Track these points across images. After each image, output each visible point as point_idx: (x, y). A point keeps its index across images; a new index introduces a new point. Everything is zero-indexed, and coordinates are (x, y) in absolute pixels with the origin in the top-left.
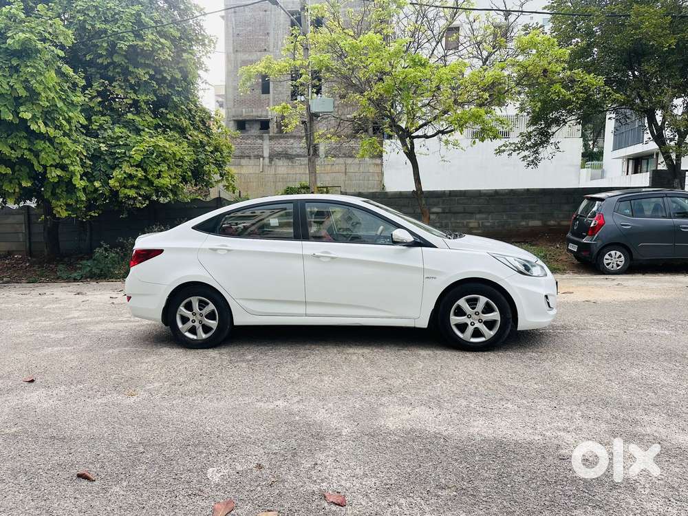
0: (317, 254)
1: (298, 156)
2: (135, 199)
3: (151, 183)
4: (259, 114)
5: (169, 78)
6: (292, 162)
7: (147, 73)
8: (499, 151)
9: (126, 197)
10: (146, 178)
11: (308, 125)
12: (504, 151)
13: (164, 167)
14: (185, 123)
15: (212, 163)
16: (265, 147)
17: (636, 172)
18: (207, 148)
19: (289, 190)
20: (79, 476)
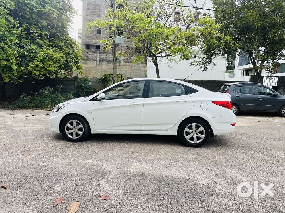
1: (112, 61)
2: (39, 75)
3: (46, 69)
4: (96, 42)
5: (56, 25)
6: (109, 64)
7: (47, 22)
8: (192, 64)
9: (35, 75)
10: (44, 67)
11: (114, 49)
12: (193, 64)
13: (52, 63)
14: (62, 45)
15: (73, 62)
16: (98, 56)
17: (246, 75)
18: (71, 56)
19: (106, 75)
20: (2, 187)
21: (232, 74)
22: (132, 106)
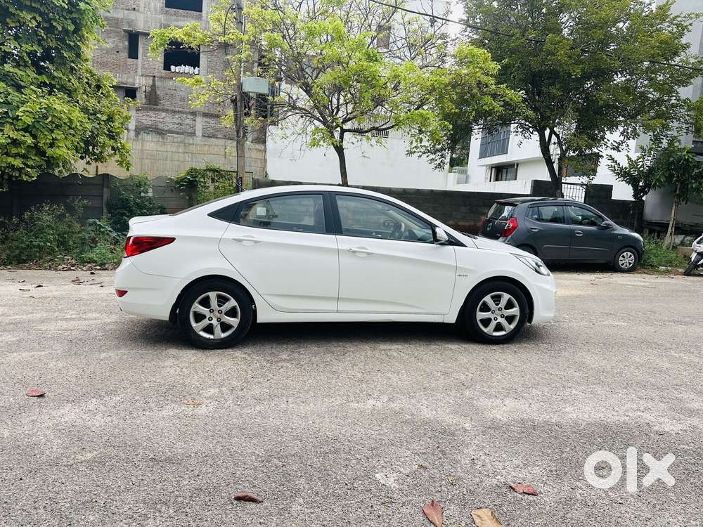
0: (353, 249)
1: (171, 132)
2: (20, 170)
3: (42, 153)
4: (124, 80)
5: (60, 29)
6: (163, 138)
7: (34, 18)
8: (410, 152)
9: (9, 167)
10: (36, 147)
11: (238, 104)
13: (58, 134)
14: (75, 84)
15: (106, 134)
17: (497, 180)
18: (99, 116)
19: (193, 172)
20: (238, 499)
21: (463, 177)
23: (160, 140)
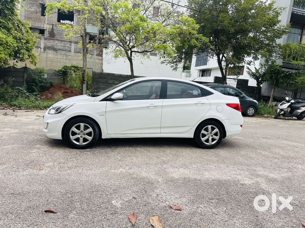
1: (60, 50)
4: (39, 26)
6: (56, 52)
8: (163, 63)
11: (84, 38)
12: (164, 62)
14: (11, 25)
15: (25, 49)
16: (42, 43)
17: (202, 76)
18: (22, 40)
19: (65, 67)
20: (46, 211)
22: (150, 107)
23: (55, 53)
